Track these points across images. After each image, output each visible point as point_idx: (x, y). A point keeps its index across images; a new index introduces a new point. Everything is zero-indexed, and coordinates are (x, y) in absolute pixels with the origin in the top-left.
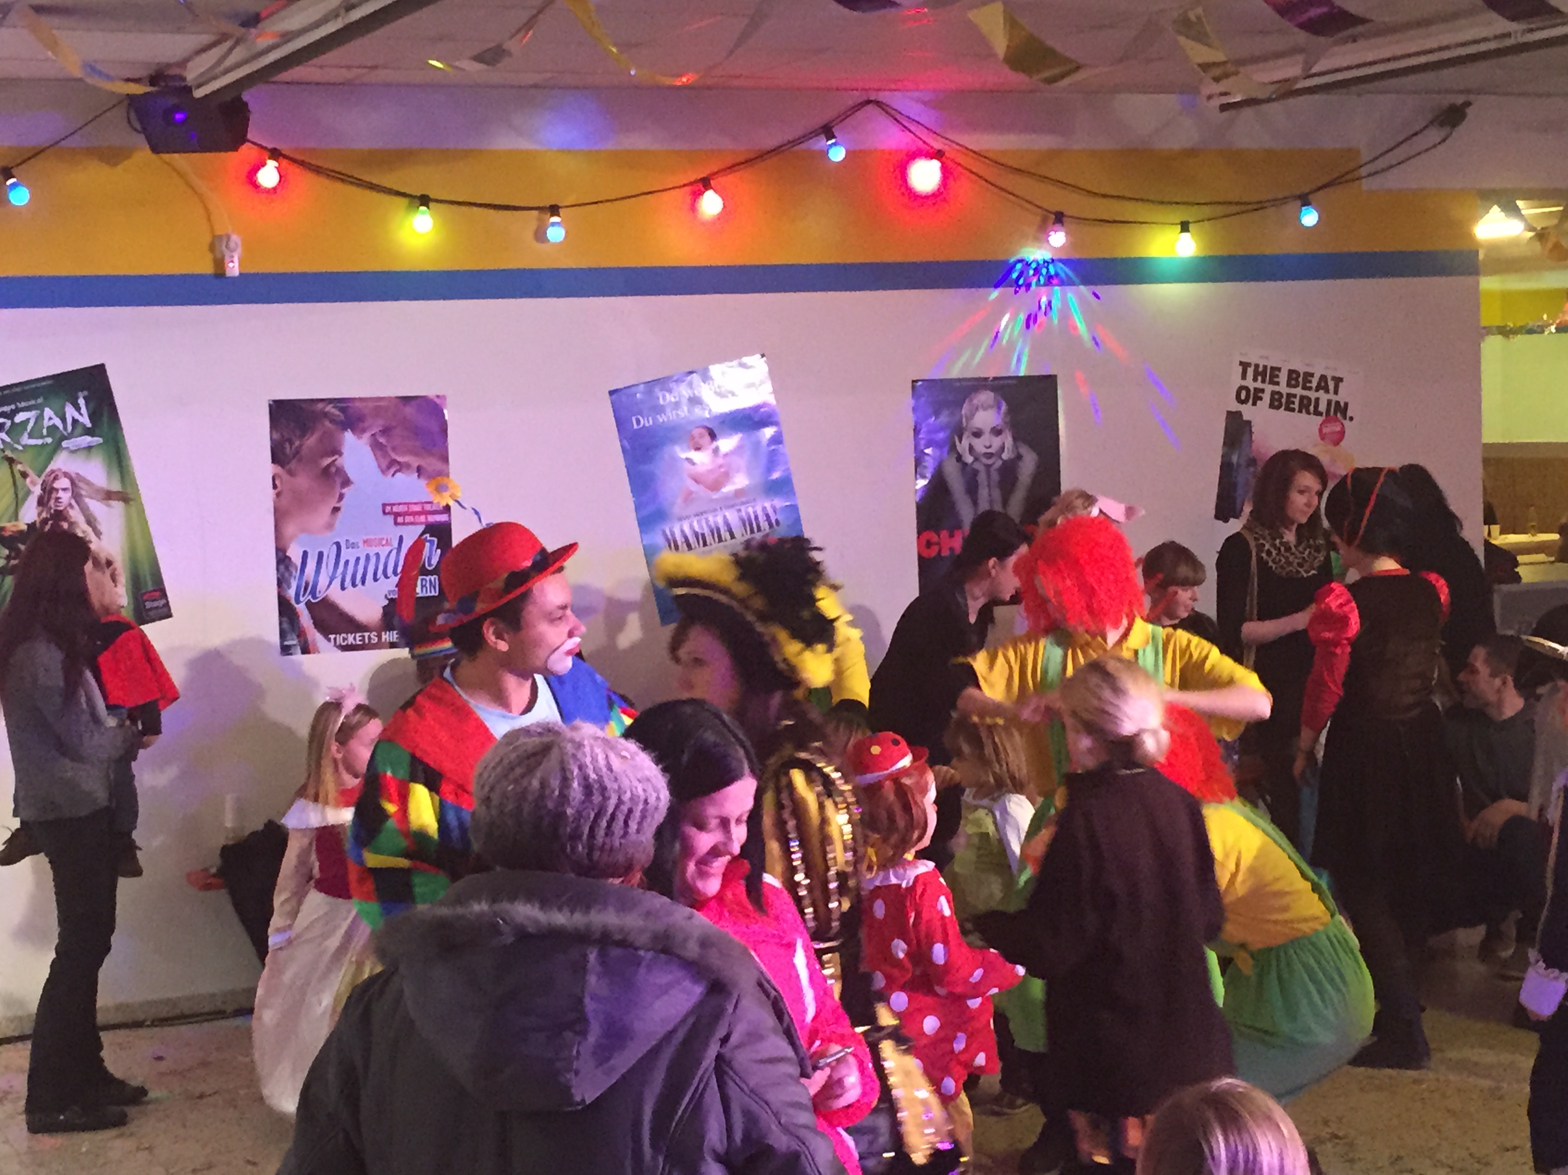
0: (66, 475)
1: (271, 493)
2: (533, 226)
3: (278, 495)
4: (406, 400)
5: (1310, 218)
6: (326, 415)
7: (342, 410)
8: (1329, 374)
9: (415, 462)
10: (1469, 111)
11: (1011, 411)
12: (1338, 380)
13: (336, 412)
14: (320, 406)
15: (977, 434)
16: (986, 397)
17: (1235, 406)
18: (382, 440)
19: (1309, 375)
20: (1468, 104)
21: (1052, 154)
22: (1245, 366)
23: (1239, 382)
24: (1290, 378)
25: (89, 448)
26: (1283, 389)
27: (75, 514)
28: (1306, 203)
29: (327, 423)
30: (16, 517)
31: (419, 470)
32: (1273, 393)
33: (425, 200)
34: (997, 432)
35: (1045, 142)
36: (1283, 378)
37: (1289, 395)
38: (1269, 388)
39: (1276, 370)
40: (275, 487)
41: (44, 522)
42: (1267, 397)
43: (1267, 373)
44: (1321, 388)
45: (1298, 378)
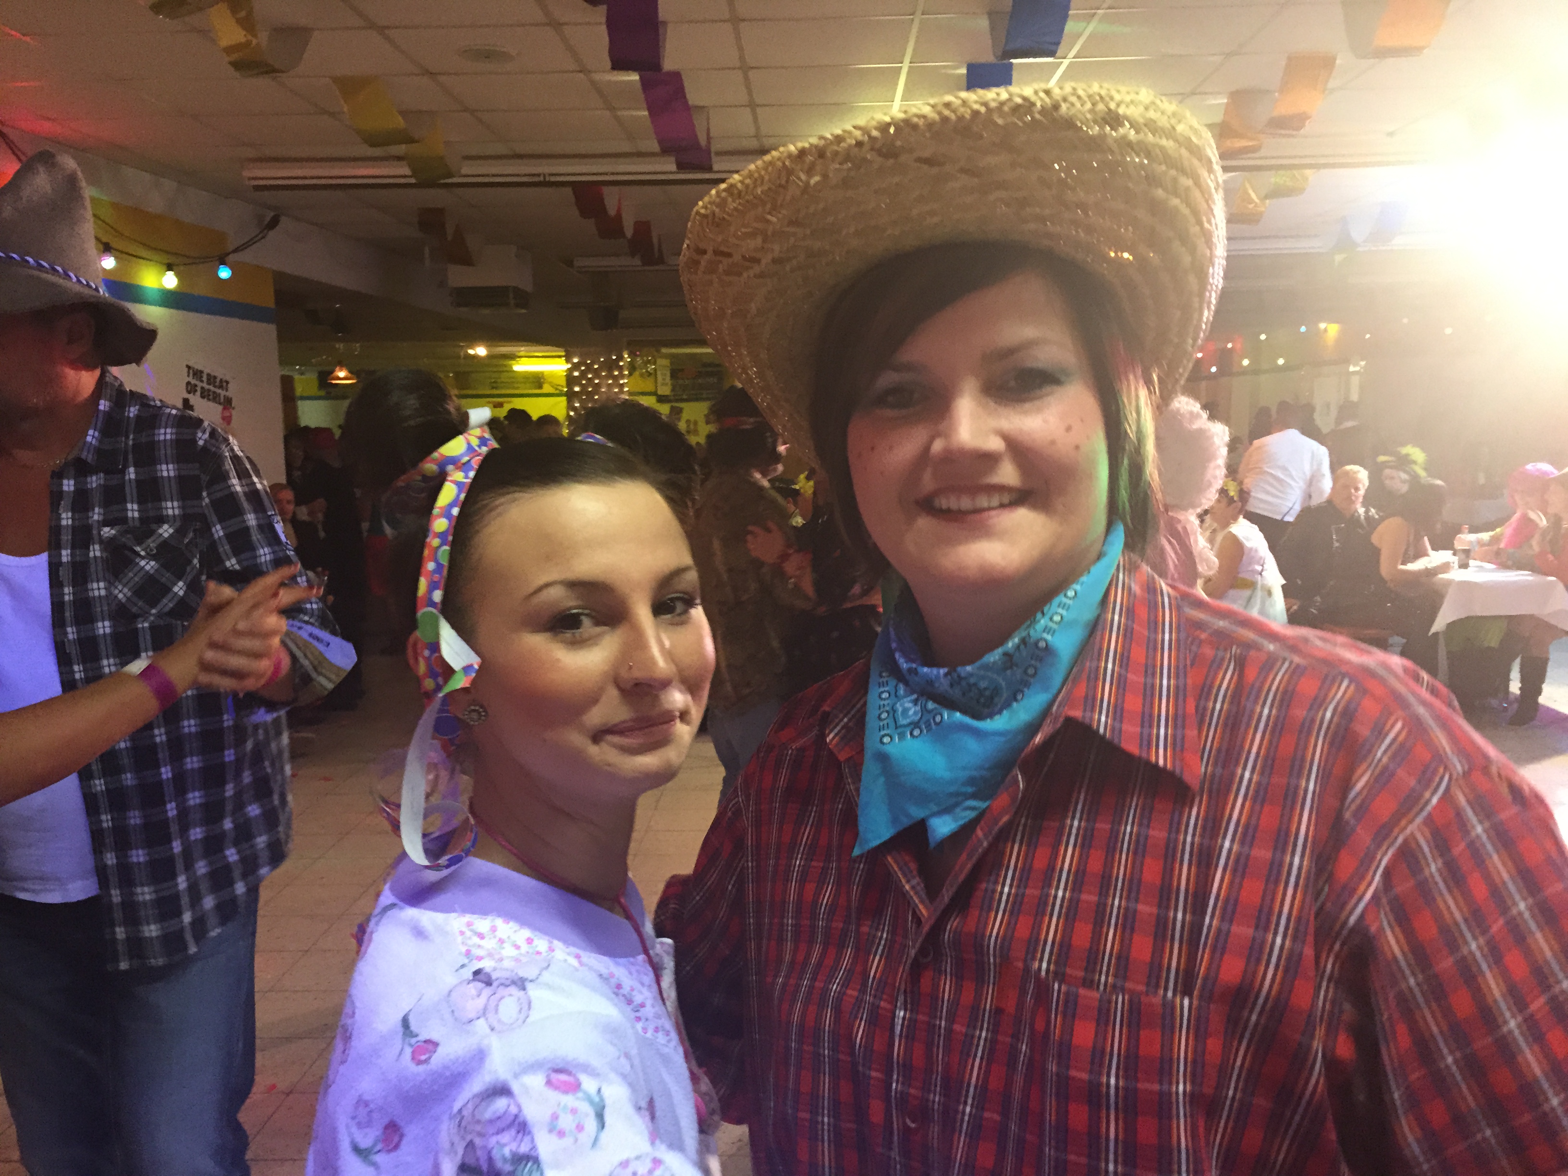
5: (224, 273)
8: (222, 378)
10: (280, 222)
12: (227, 383)
17: (187, 396)
19: (215, 377)
20: (279, 217)
22: (189, 367)
23: (188, 379)
24: (208, 379)
26: (205, 385)
28: (223, 263)
32: (202, 388)
36: (205, 378)
37: (209, 390)
38: (200, 384)
39: (202, 372)
42: (199, 389)
43: (198, 374)
44: (221, 387)
45: (211, 379)
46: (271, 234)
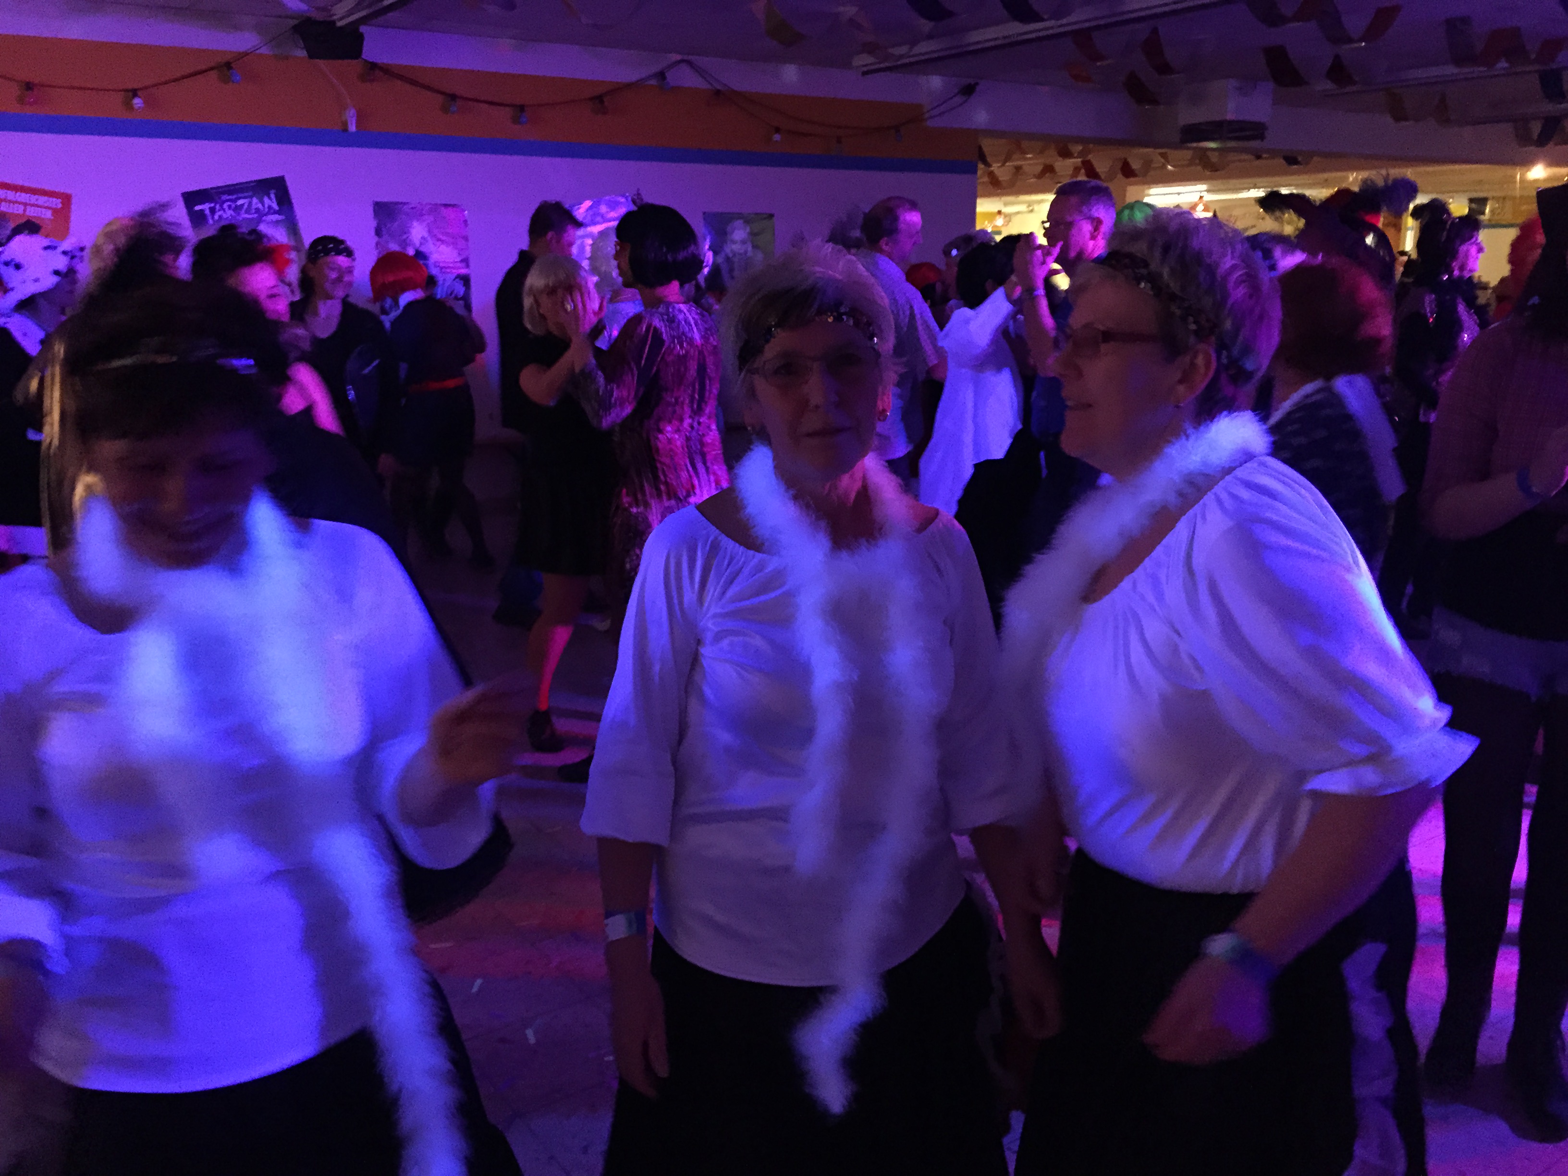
4: (446, 206)
6: (403, 211)
7: (412, 209)
9: (450, 239)
10: (978, 88)
11: (751, 231)
13: (409, 210)
14: (400, 206)
15: (736, 242)
16: (740, 222)
20: (977, 84)
25: (277, 222)
29: (402, 215)
31: (453, 244)
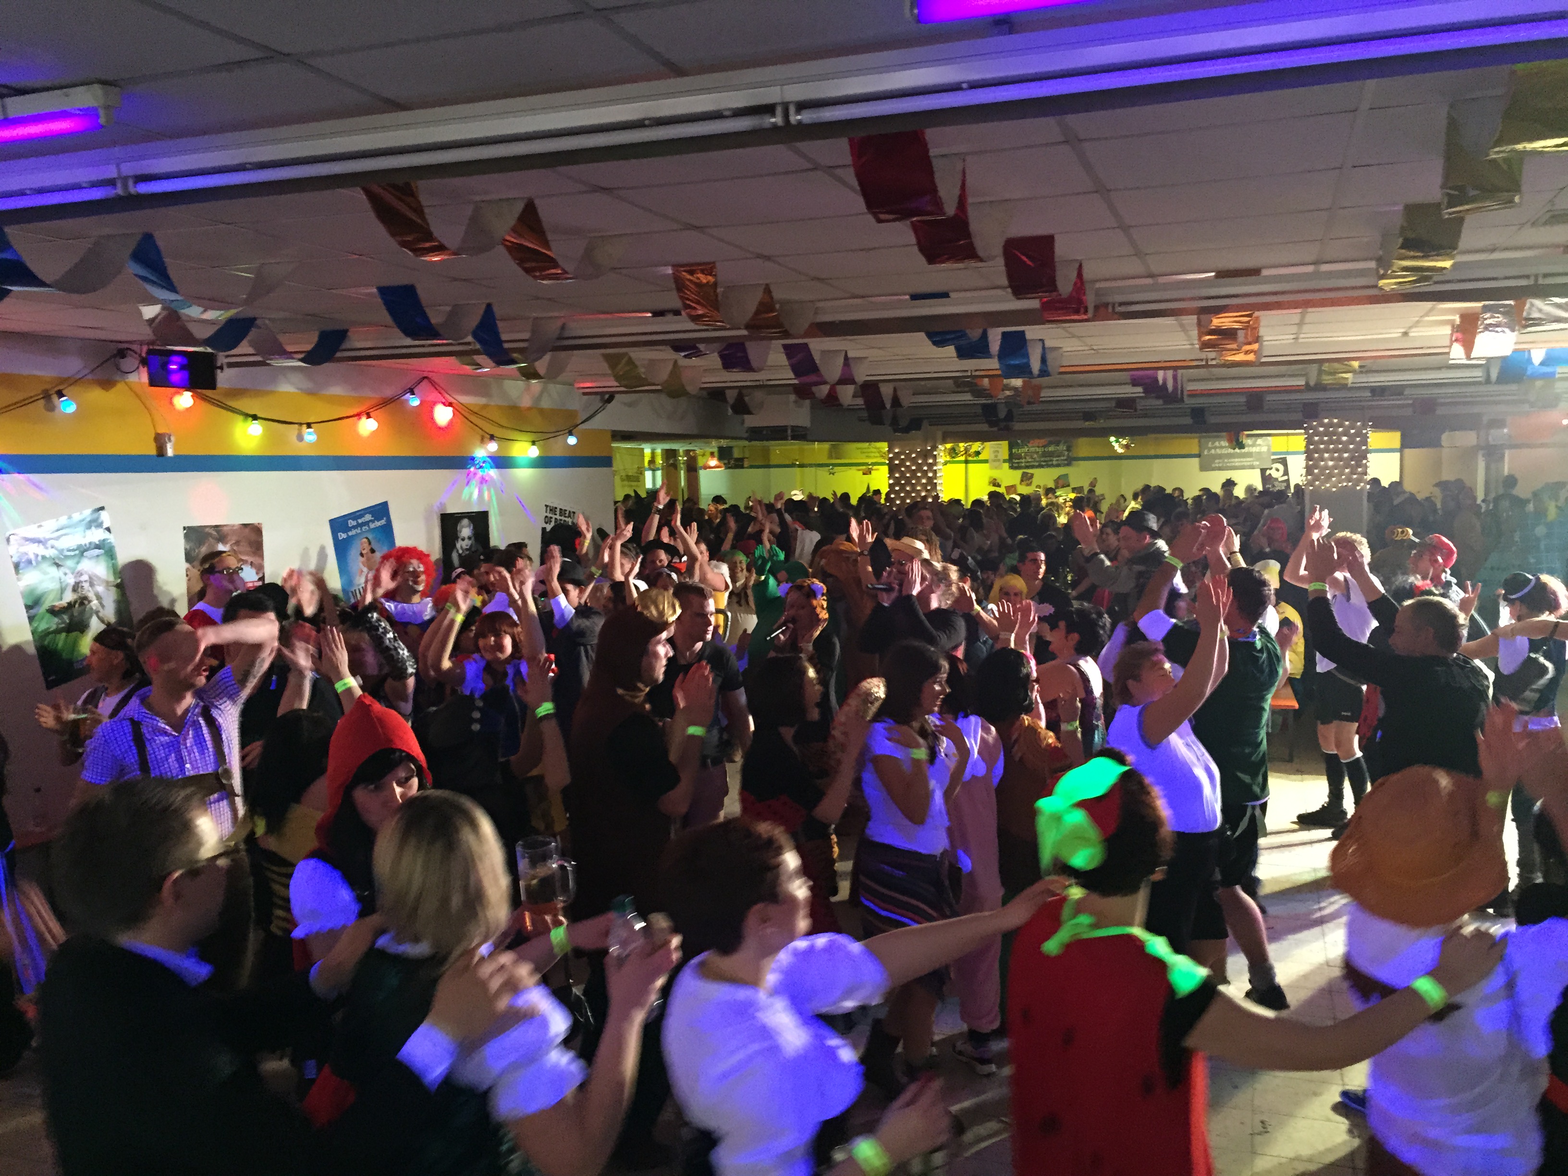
0: (86, 573)
1: (185, 579)
2: (296, 432)
3: (189, 580)
4: (245, 526)
5: (572, 441)
6: (210, 535)
7: (218, 532)
8: (572, 510)
9: (250, 559)
10: (615, 398)
11: (475, 528)
12: (574, 513)
13: (214, 533)
14: (207, 529)
15: (463, 540)
16: (465, 522)
17: (545, 525)
18: (235, 548)
19: (565, 511)
21: (485, 406)
22: (547, 506)
23: (545, 514)
25: (98, 556)
26: (558, 517)
27: (91, 595)
28: (571, 434)
29: (210, 539)
30: (61, 599)
31: (252, 564)
33: (255, 417)
34: (469, 538)
35: (482, 401)
36: (558, 513)
38: (554, 516)
39: (556, 508)
40: (187, 575)
41: (75, 602)
43: (553, 510)
44: (569, 516)
45: (562, 512)
46: (609, 406)
